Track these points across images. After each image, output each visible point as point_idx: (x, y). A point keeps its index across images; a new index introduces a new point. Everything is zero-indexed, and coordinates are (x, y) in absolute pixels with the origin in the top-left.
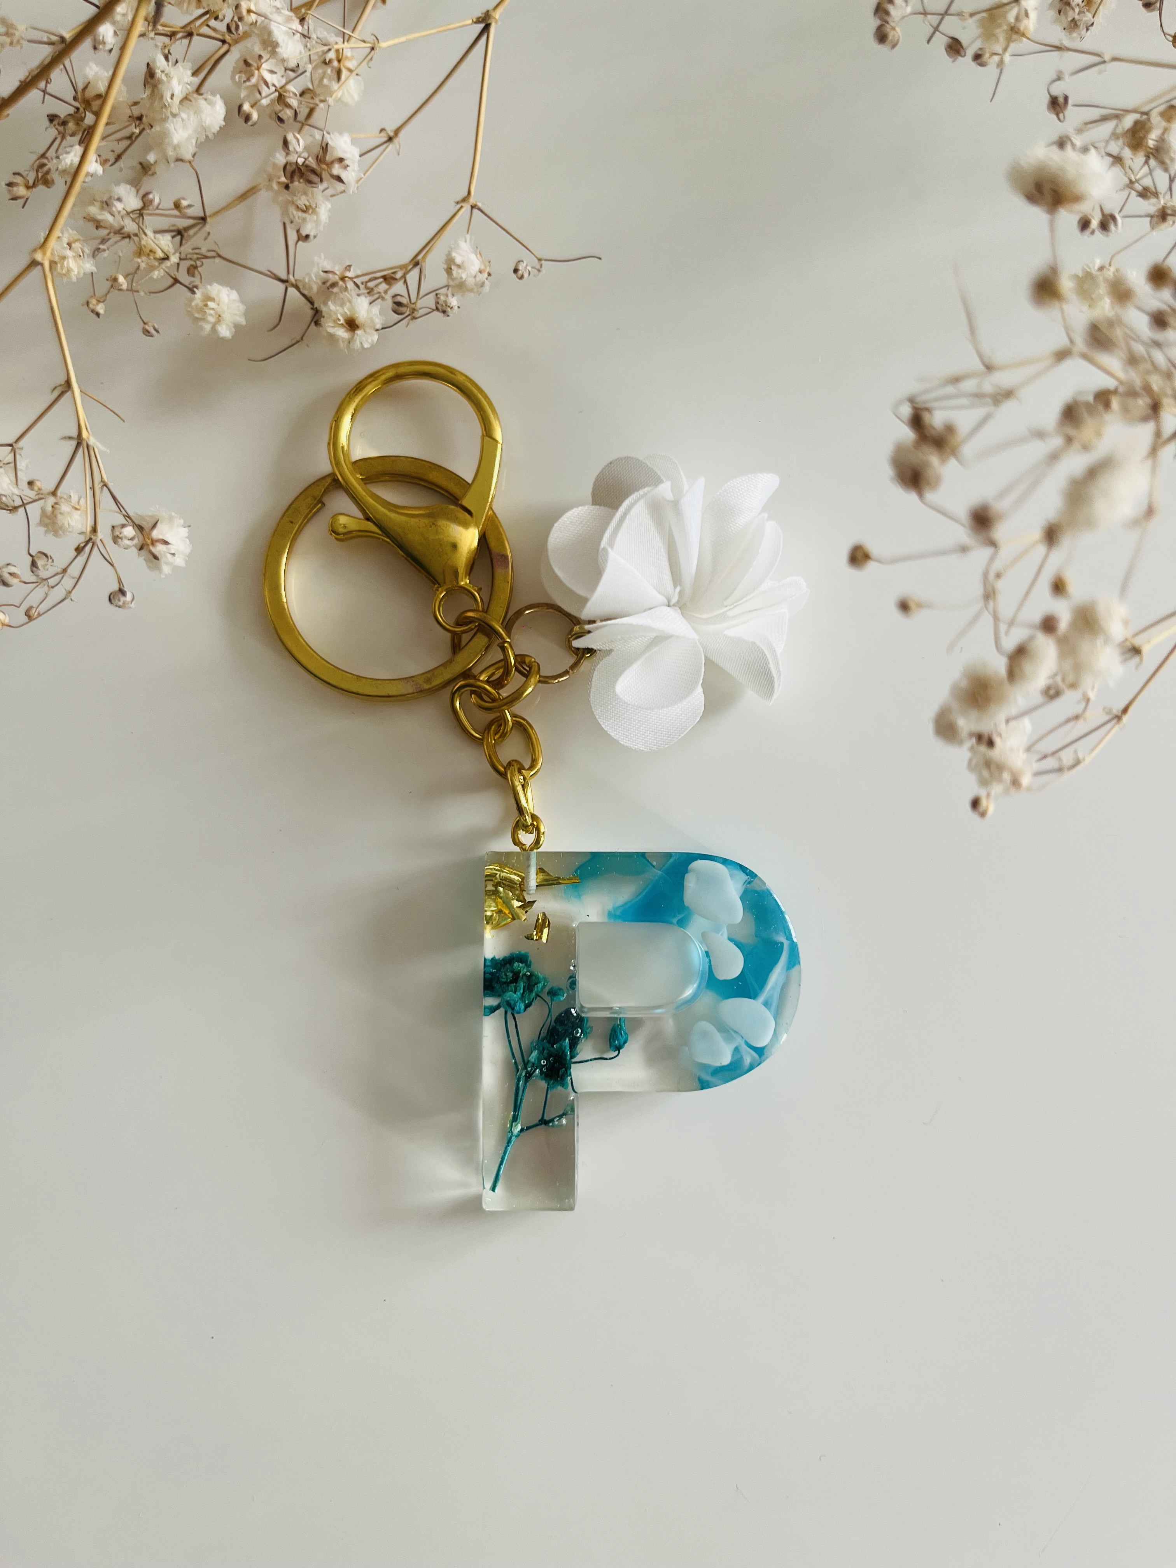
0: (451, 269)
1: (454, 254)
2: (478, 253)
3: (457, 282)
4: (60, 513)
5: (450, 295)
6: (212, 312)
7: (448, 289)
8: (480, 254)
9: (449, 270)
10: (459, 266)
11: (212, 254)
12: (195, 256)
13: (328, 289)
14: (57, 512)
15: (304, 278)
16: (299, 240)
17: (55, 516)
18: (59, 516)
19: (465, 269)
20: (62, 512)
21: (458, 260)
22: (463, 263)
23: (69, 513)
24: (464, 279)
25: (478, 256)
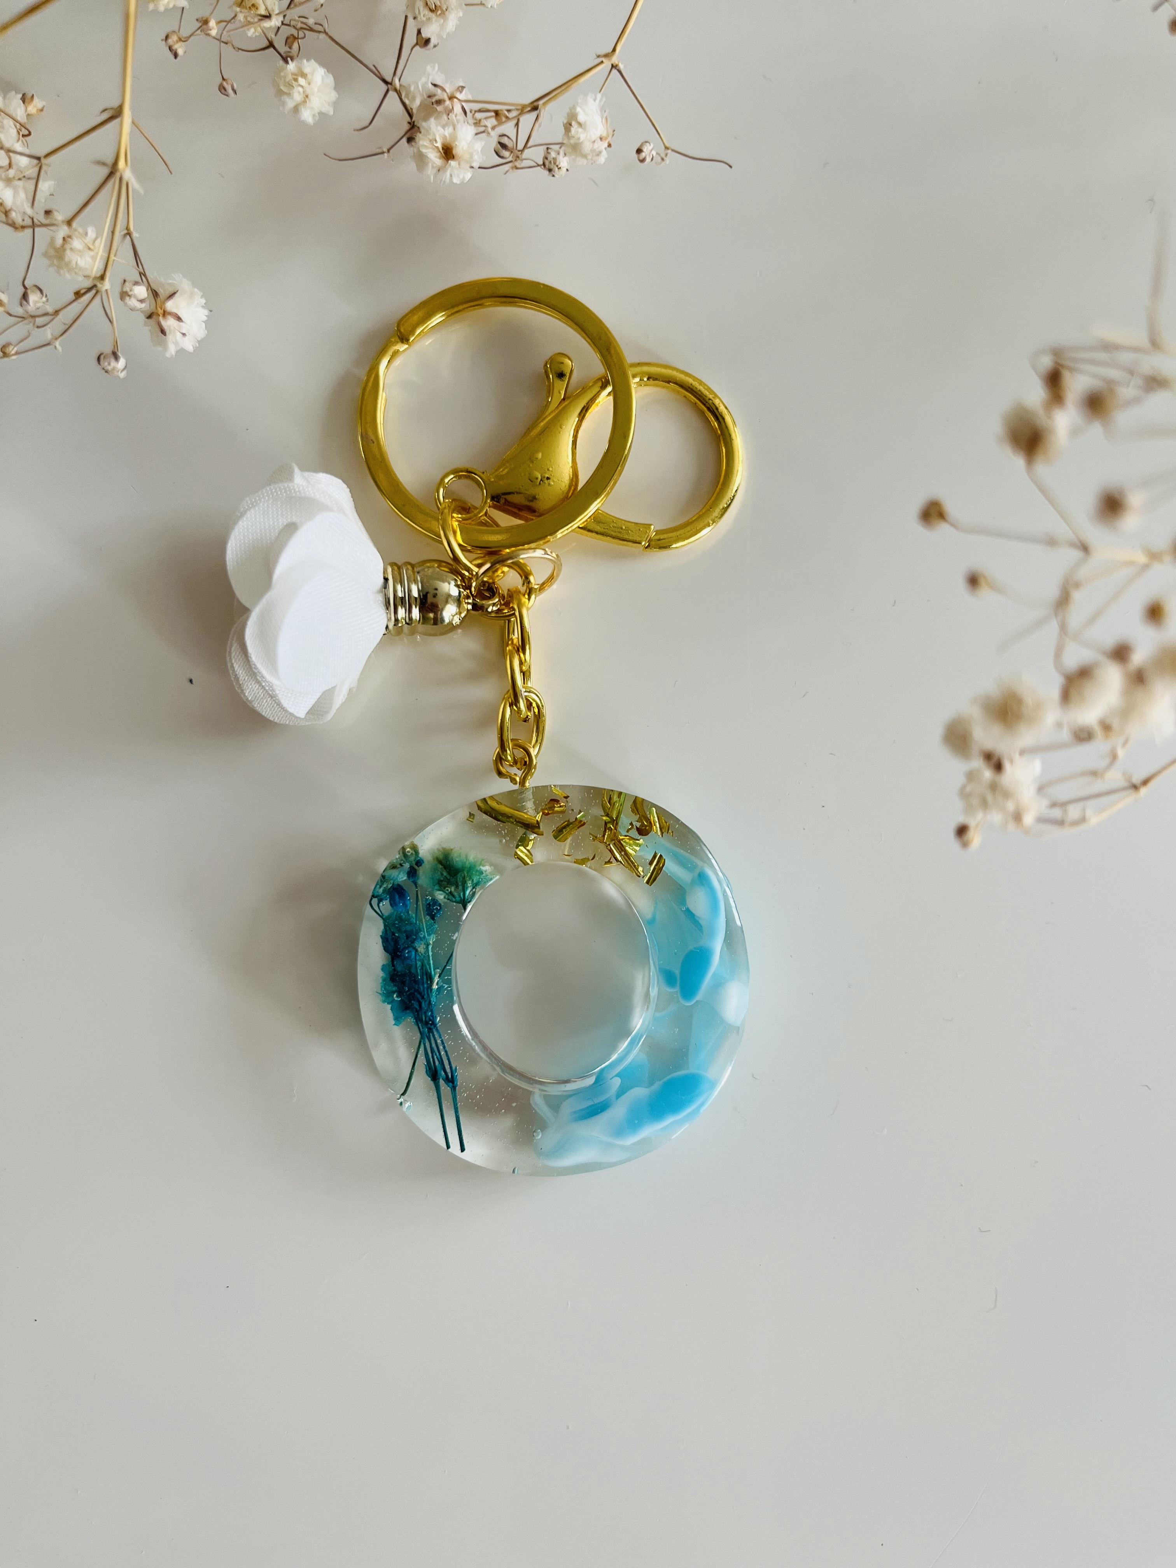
0: (571, 125)
1: (578, 109)
2: (605, 117)
3: (572, 141)
4: (71, 249)
5: (562, 153)
6: (301, 89)
7: (560, 148)
8: (606, 119)
9: (568, 125)
10: (580, 124)
11: (320, 28)
12: (299, 25)
13: (433, 104)
14: (67, 246)
15: (410, 86)
16: (417, 44)
17: (65, 250)
18: (68, 252)
19: (585, 129)
20: (73, 248)
21: (581, 118)
22: (585, 122)
23: (80, 251)
24: (581, 141)
25: (604, 120)
